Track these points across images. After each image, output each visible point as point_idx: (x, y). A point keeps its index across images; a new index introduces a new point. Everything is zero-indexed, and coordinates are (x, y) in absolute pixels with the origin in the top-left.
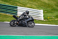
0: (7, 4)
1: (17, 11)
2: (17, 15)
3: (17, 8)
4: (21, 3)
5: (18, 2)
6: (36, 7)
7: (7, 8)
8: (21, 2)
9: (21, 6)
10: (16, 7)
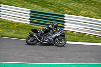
0: (46, 10)
1: (64, 22)
2: (65, 29)
3: (64, 16)
4: (70, 9)
5: (66, 7)
6: (97, 15)
7: (46, 16)
8: (71, 7)
9: (70, 14)
10: (63, 14)
